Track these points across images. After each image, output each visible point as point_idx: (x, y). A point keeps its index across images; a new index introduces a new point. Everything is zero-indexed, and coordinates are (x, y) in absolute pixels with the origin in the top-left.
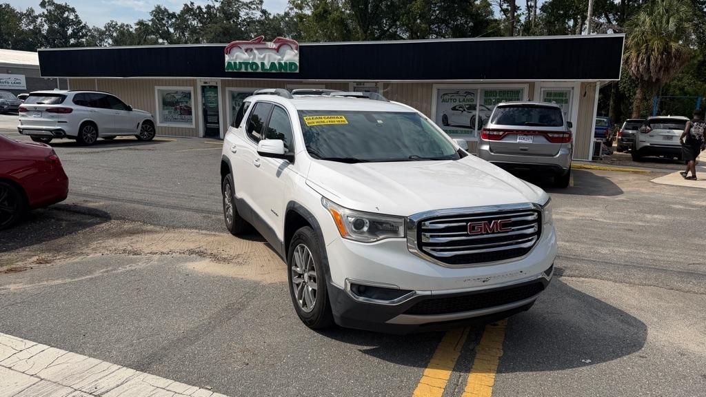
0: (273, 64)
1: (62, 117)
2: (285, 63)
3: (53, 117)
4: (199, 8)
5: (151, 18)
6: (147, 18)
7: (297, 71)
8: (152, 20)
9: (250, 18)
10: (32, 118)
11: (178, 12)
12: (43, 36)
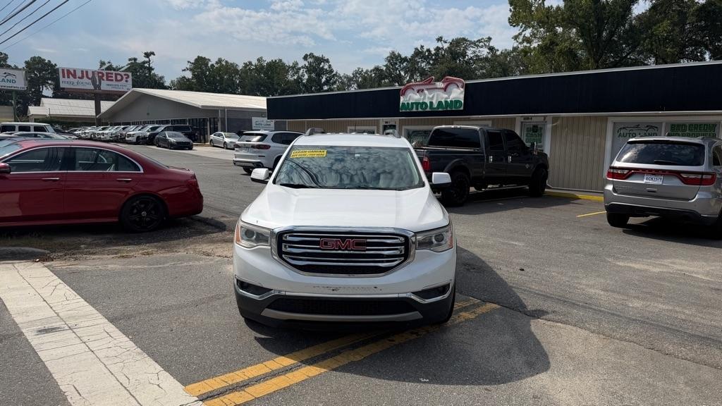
0: (440, 103)
1: (262, 153)
2: (451, 101)
3: (255, 152)
4: (428, 50)
5: (385, 63)
6: (382, 64)
7: (462, 108)
8: (386, 66)
9: (477, 56)
10: (243, 152)
11: (409, 56)
12: (304, 85)
